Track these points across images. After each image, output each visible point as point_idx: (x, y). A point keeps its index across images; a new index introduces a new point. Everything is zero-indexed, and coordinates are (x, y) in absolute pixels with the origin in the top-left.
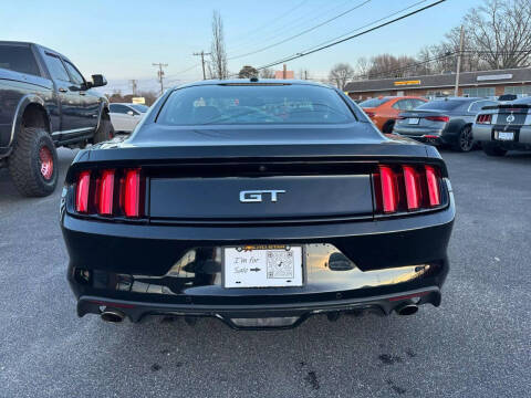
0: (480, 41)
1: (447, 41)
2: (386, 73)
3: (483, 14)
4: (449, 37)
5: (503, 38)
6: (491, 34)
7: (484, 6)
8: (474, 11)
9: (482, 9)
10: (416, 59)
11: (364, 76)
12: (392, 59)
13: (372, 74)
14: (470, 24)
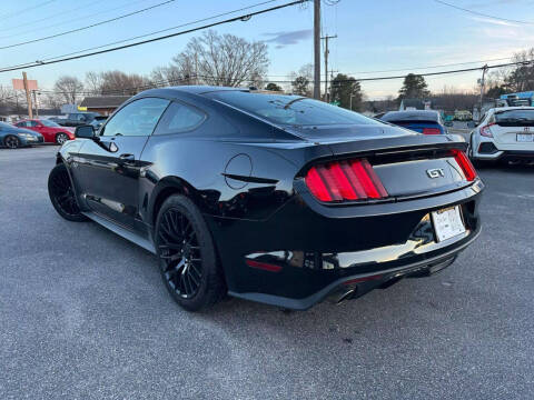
0: (204, 68)
1: (175, 65)
2: (118, 90)
3: (203, 44)
4: (176, 61)
5: (220, 67)
6: (211, 62)
7: (203, 38)
8: (195, 41)
9: (201, 40)
10: (150, 78)
11: (95, 92)
12: (124, 76)
13: (105, 90)
14: (193, 51)
